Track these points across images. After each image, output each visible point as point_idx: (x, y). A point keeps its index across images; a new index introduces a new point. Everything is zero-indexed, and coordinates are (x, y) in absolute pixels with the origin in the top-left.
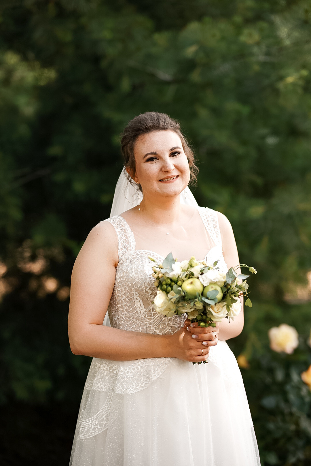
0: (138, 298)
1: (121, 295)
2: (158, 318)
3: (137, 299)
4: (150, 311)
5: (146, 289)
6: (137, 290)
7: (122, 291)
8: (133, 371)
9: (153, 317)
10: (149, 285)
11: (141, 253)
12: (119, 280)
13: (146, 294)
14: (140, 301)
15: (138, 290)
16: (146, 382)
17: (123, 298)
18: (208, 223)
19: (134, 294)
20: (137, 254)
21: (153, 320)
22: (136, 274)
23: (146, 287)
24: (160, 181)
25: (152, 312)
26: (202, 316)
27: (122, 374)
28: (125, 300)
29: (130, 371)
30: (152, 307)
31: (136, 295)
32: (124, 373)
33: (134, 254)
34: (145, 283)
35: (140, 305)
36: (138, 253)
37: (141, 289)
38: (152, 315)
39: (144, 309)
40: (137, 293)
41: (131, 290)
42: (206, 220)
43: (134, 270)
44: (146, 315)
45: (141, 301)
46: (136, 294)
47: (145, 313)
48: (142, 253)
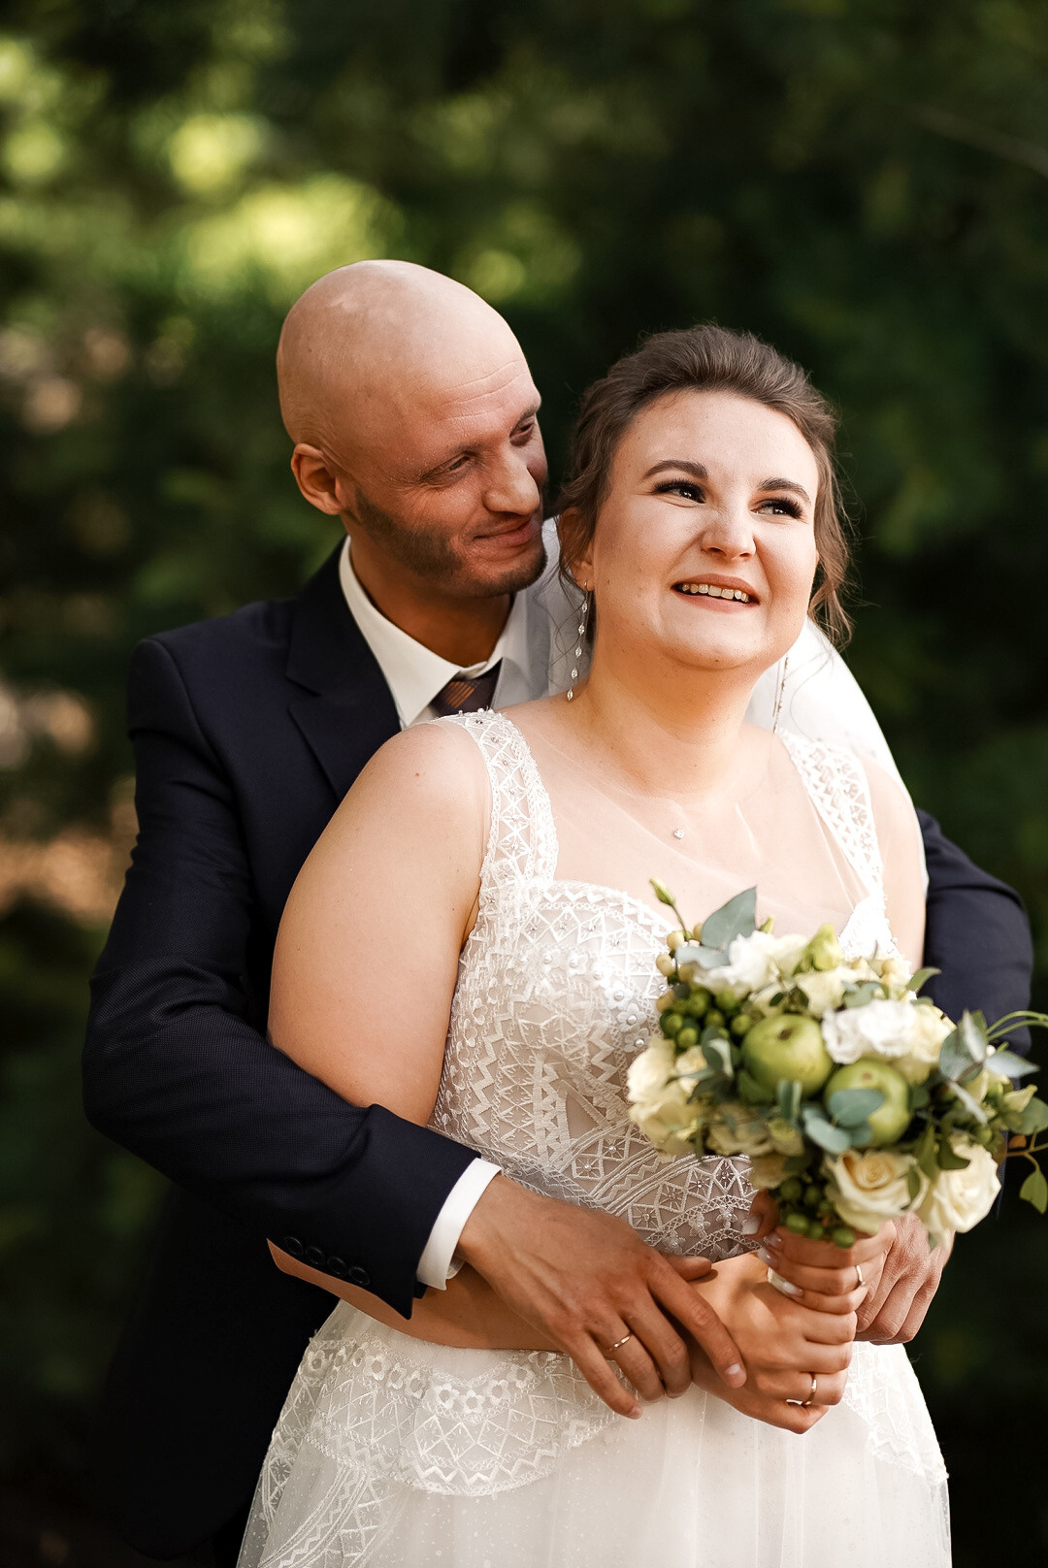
0: (549, 1089)
1: (477, 1068)
2: (621, 1181)
3: (544, 1094)
4: (593, 1147)
5: (591, 1057)
6: (550, 1056)
7: (484, 1052)
8: (495, 1401)
9: (601, 1177)
10: (610, 1042)
11: (580, 895)
12: (477, 1002)
13: (587, 1076)
14: (554, 1104)
15: (559, 1058)
16: (546, 1452)
17: (485, 1083)
18: (828, 799)
19: (538, 1070)
20: (563, 898)
21: (602, 1191)
22: (557, 985)
23: (594, 1049)
24: (677, 587)
25: (599, 1155)
26: (805, 1186)
27: (448, 1405)
28: (489, 1090)
29: (481, 1399)
30: (601, 1134)
31: (542, 1074)
32: (457, 1406)
33: (548, 896)
34: (593, 1029)
35: (555, 1120)
36: (569, 895)
37: (572, 1056)
38: (600, 1168)
39: (568, 1142)
40: (549, 1068)
41: (525, 1051)
42: (823, 787)
43: (547, 969)
44: (574, 1167)
45: (561, 1105)
46: (544, 1074)
47: (570, 1158)
48: (585, 899)
